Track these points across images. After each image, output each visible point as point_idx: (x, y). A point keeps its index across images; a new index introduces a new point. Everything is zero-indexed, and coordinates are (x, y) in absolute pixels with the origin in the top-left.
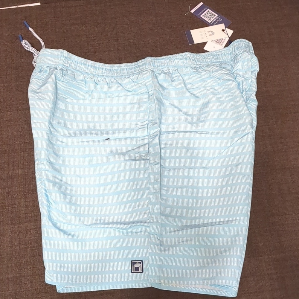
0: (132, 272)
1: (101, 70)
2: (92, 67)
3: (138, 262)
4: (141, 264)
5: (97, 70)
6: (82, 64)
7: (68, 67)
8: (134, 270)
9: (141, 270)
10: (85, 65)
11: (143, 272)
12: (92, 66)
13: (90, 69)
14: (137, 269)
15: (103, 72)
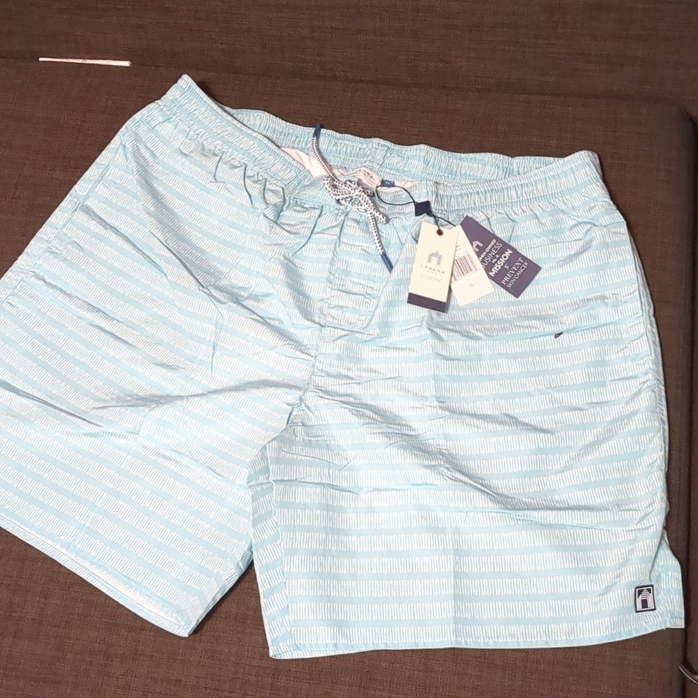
0: (637, 612)
1: (513, 192)
2: (494, 192)
3: (645, 588)
4: (650, 592)
5: (506, 193)
6: (471, 195)
7: (446, 211)
8: (639, 607)
9: (650, 605)
10: (478, 193)
11: (655, 609)
12: (492, 190)
13: (491, 197)
14: (645, 603)
15: (519, 193)
